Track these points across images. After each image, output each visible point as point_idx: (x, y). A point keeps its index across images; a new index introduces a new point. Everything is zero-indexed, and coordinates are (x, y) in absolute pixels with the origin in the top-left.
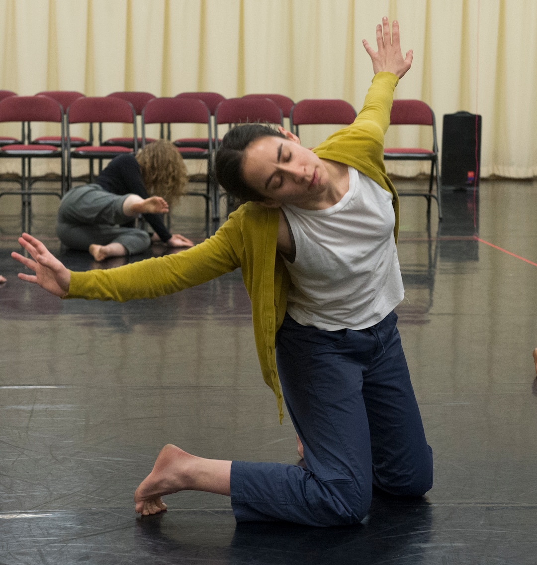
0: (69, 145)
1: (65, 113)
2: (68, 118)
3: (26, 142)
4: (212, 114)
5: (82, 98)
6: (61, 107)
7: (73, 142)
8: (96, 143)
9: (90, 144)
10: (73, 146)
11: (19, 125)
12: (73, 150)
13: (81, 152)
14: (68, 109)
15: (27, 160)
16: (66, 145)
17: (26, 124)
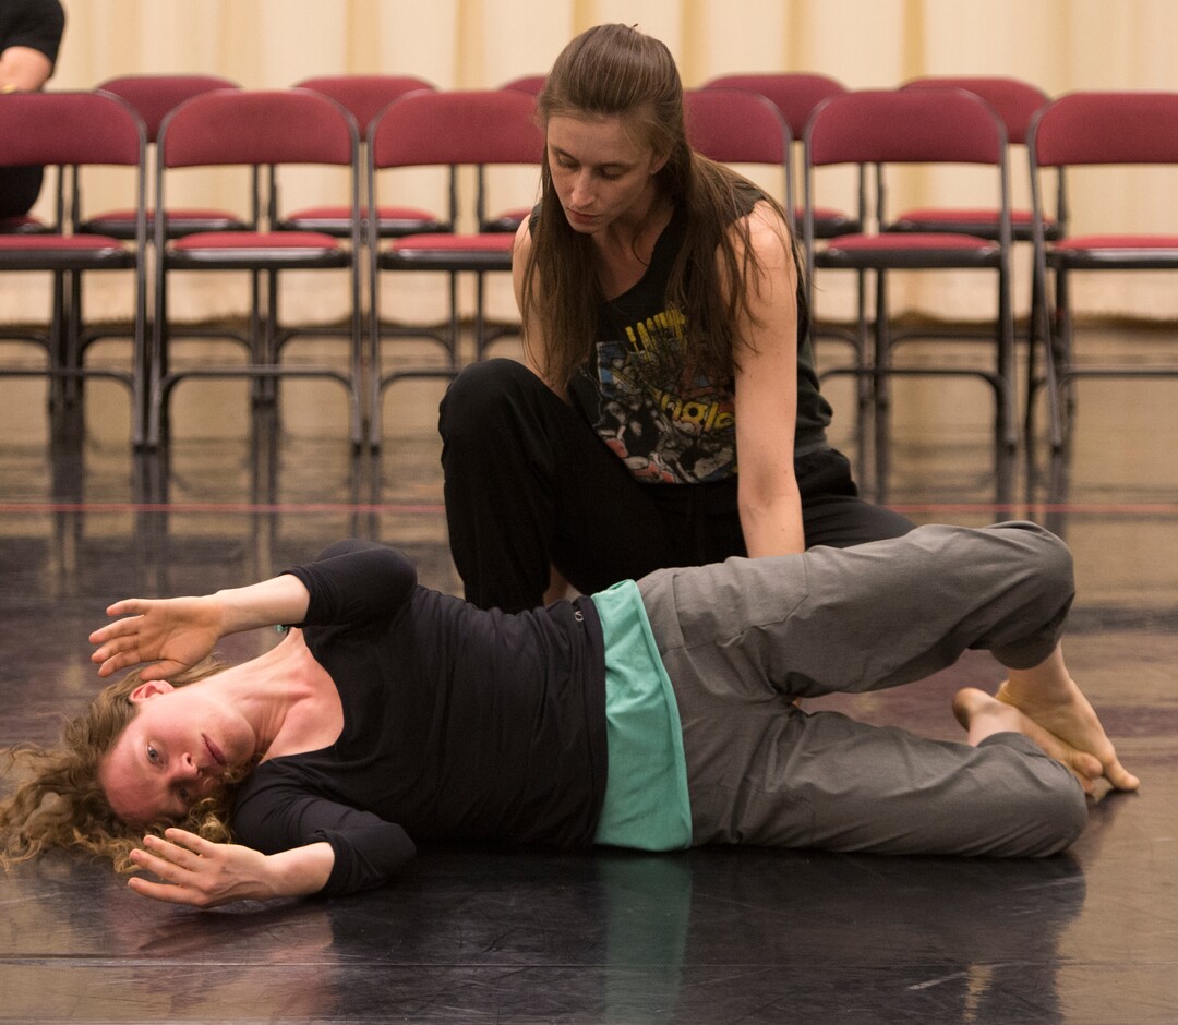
0: (372, 233)
1: (363, 139)
2: (373, 153)
3: (264, 225)
4: (797, 137)
5: (416, 93)
6: (353, 121)
7: (386, 224)
8: (467, 227)
9: (447, 229)
10: (385, 234)
11: (242, 173)
12: (386, 245)
13: (407, 253)
14: (372, 127)
15: (264, 277)
16: (364, 232)
17: (264, 171)
